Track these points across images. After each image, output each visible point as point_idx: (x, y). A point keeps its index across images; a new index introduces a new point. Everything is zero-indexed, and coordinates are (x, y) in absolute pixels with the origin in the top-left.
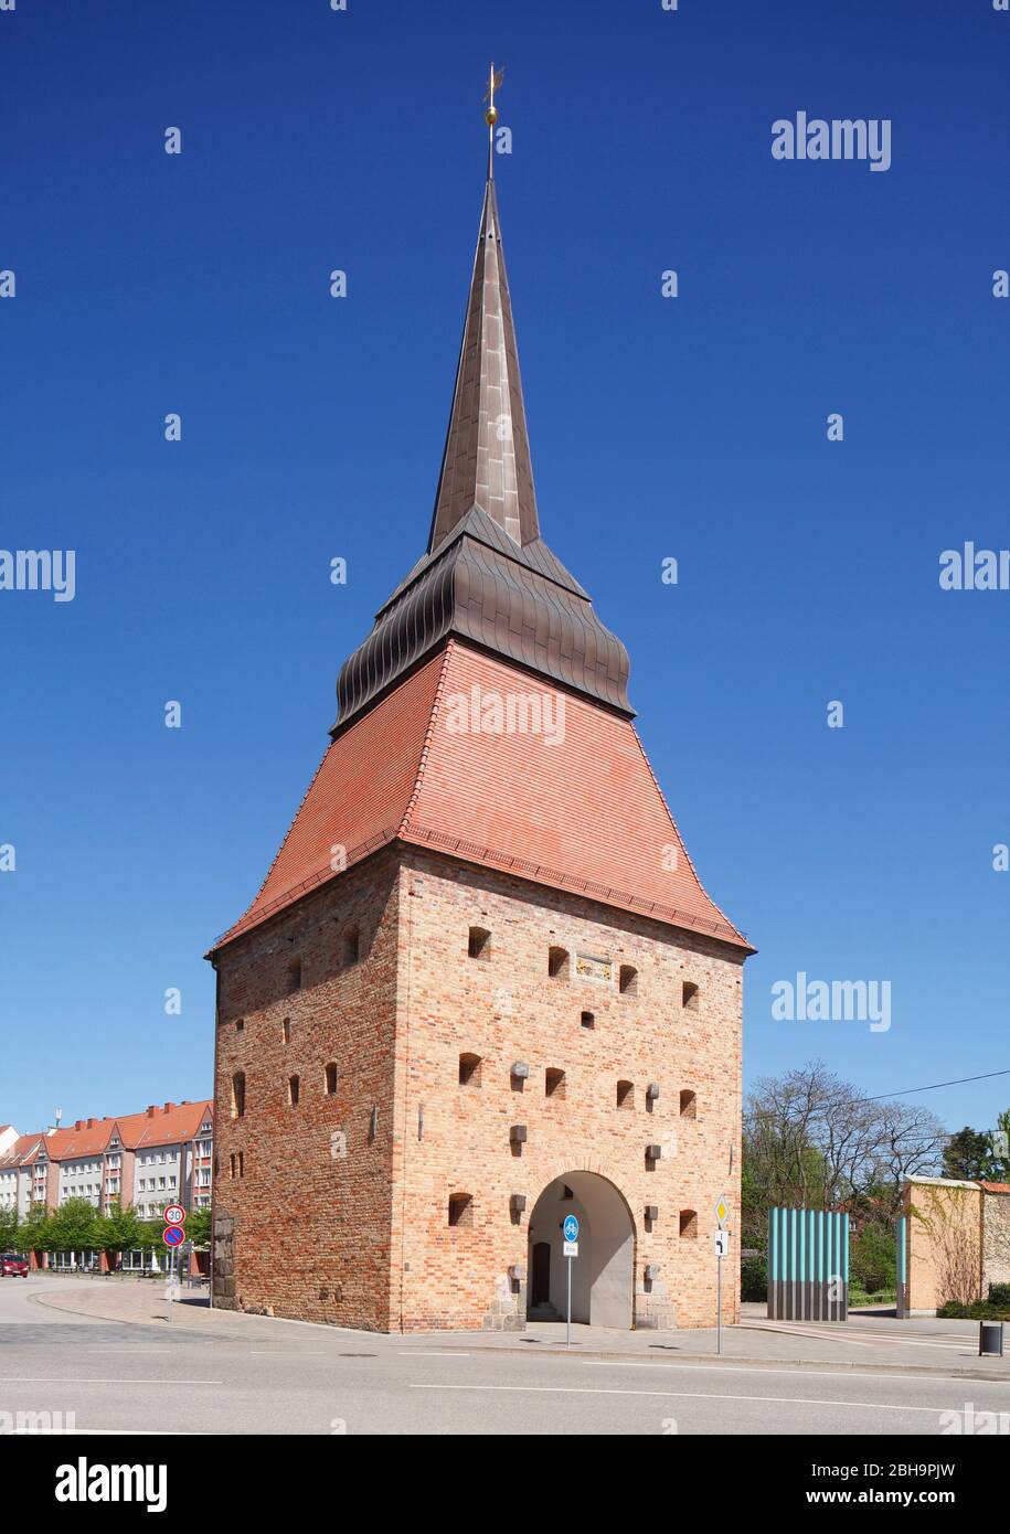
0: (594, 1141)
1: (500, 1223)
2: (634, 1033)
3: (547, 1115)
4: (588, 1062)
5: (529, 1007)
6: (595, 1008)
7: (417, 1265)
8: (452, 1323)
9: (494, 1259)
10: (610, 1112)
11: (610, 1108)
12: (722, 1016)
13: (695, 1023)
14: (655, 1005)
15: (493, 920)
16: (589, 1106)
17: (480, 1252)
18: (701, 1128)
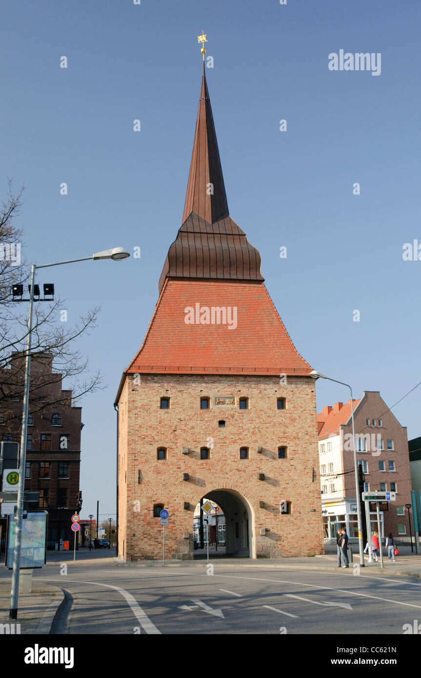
0: (227, 475)
1: (178, 514)
2: (250, 425)
3: (201, 467)
4: (223, 441)
5: (191, 424)
6: (226, 418)
7: (139, 534)
8: (156, 558)
9: (176, 530)
10: (236, 461)
11: (236, 460)
12: (303, 409)
13: (287, 415)
14: (261, 410)
15: (171, 392)
16: (224, 460)
17: (169, 527)
18: (292, 462)
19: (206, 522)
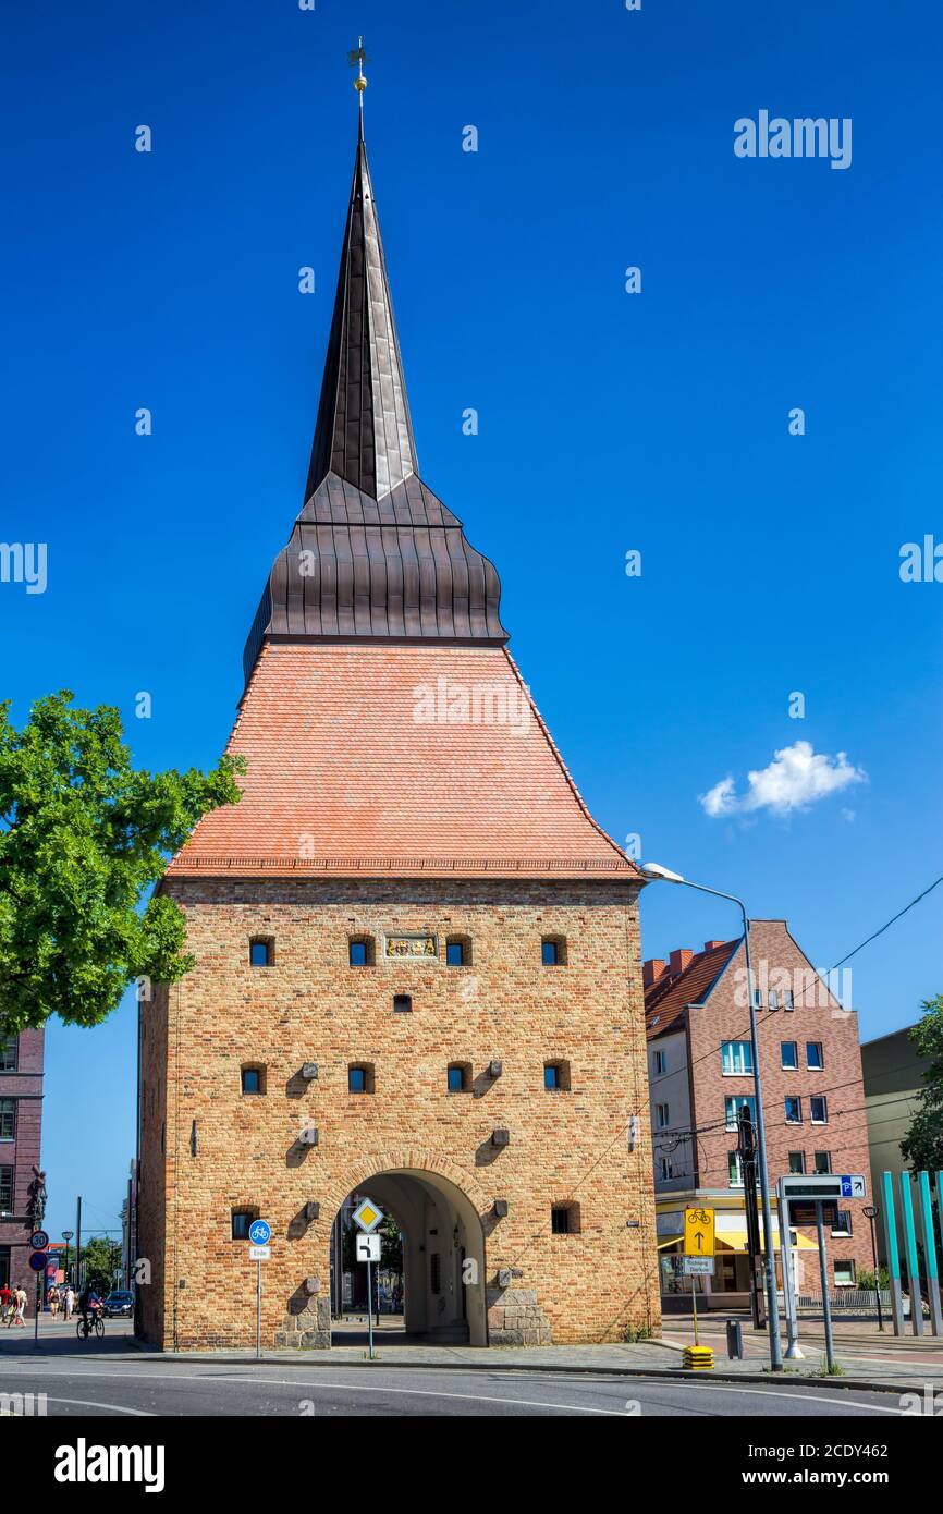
0: (415, 1134)
1: (294, 1233)
2: (471, 1006)
4: (404, 1048)
5: (324, 1003)
6: (414, 989)
7: (195, 1283)
8: (238, 1342)
9: (286, 1272)
10: (438, 1099)
11: (438, 1095)
12: (607, 964)
13: (563, 979)
14: (500, 969)
15: (277, 924)
16: (407, 1096)
17: (270, 1266)
18: (581, 1101)
19: (365, 1252)
